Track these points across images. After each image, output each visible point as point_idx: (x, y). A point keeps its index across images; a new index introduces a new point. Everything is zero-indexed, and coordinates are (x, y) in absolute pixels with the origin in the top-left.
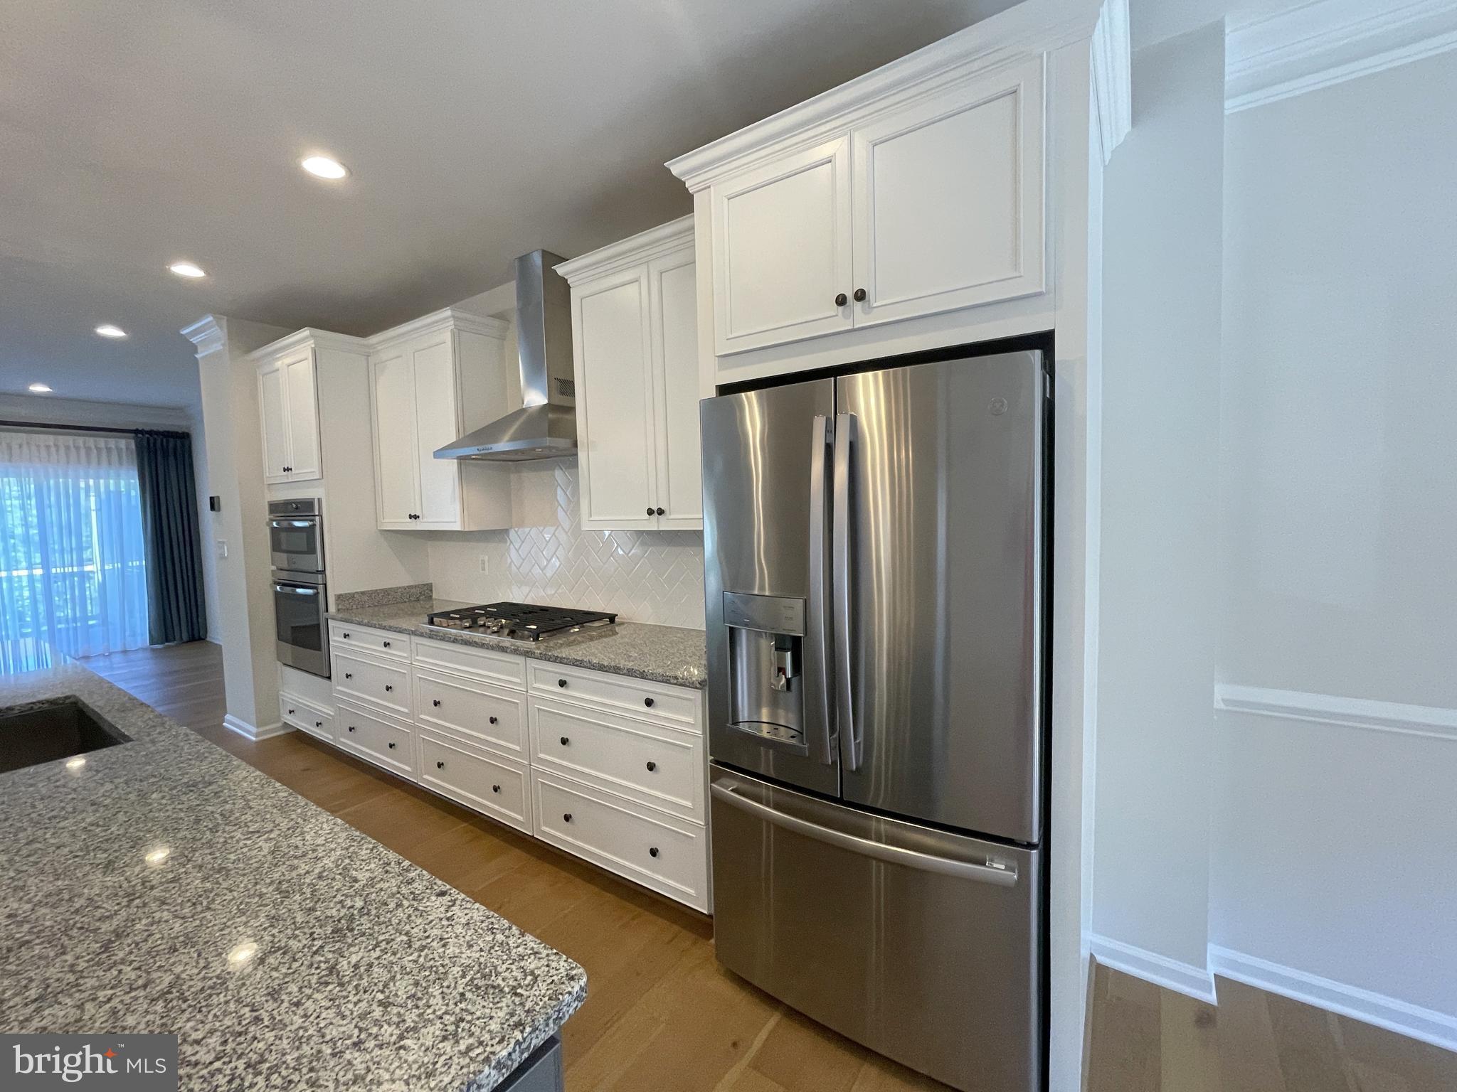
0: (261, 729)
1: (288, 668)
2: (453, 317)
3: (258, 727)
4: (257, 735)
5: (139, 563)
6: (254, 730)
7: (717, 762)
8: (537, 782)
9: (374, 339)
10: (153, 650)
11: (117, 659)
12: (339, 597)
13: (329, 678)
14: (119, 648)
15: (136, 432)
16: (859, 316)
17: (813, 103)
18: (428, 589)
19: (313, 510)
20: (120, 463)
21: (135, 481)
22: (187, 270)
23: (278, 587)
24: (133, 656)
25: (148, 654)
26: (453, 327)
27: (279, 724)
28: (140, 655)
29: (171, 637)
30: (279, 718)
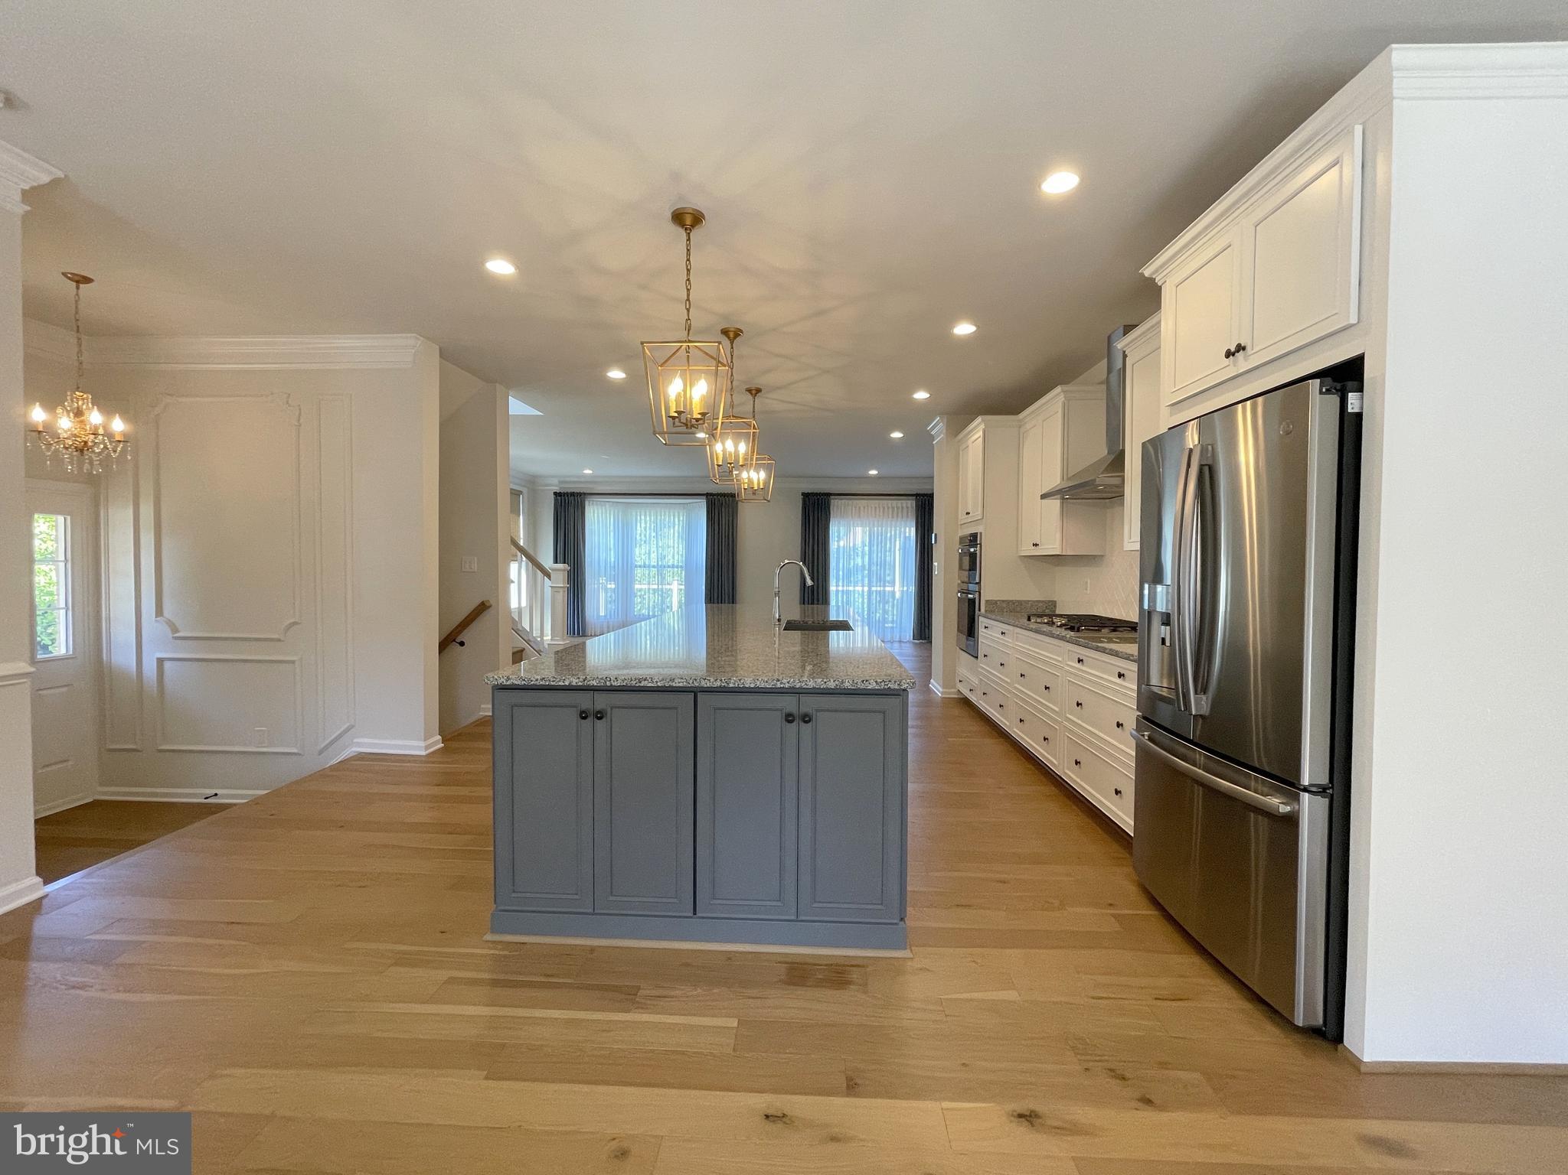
0: (945, 690)
1: (962, 652)
2: (1063, 391)
3: (943, 688)
4: (942, 693)
5: (913, 588)
6: (941, 690)
7: (1145, 718)
8: (1064, 734)
9: (1022, 415)
10: (913, 643)
11: (896, 645)
12: (987, 601)
13: (977, 657)
14: (897, 640)
15: (917, 495)
16: (1242, 363)
17: (1219, 204)
18: (1054, 603)
19: (977, 541)
20: (907, 517)
21: (913, 530)
22: (921, 395)
23: (959, 594)
24: (903, 645)
25: (911, 645)
26: (1063, 399)
27: (956, 690)
28: (908, 645)
29: (923, 636)
30: (954, 687)
